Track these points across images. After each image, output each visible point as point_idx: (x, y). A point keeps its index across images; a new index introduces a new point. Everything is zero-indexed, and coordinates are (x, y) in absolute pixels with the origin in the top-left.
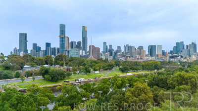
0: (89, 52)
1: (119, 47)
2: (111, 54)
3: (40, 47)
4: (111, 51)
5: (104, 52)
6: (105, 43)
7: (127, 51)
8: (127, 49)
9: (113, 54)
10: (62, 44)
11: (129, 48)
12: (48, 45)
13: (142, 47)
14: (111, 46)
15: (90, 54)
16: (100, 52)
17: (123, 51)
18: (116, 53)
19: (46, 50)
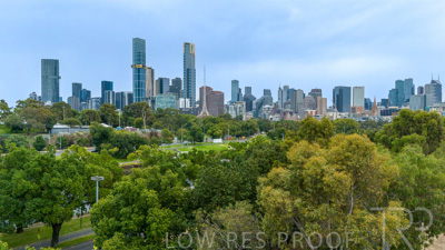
0: (201, 102)
1: (267, 92)
2: (249, 108)
3: (89, 92)
4: (249, 101)
5: (232, 103)
6: (235, 83)
7: (284, 101)
8: (285, 96)
9: (254, 106)
10: (139, 84)
11: (290, 94)
12: (107, 86)
13: (320, 91)
14: (248, 89)
15: (201, 107)
16: (226, 103)
17: (275, 100)
18: (261, 104)
19: (102, 99)
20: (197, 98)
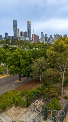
0: (32, 39)
1: (51, 36)
2: (46, 40)
3: (2, 36)
4: (46, 38)
5: (41, 39)
6: (42, 33)
7: (56, 38)
8: (56, 37)
9: (47, 40)
10: (15, 34)
12: (6, 34)
13: (66, 35)
14: (46, 35)
15: (32, 40)
16: (39, 39)
17: (53, 38)
18: (49, 39)
19: (5, 38)
20: (31, 38)
